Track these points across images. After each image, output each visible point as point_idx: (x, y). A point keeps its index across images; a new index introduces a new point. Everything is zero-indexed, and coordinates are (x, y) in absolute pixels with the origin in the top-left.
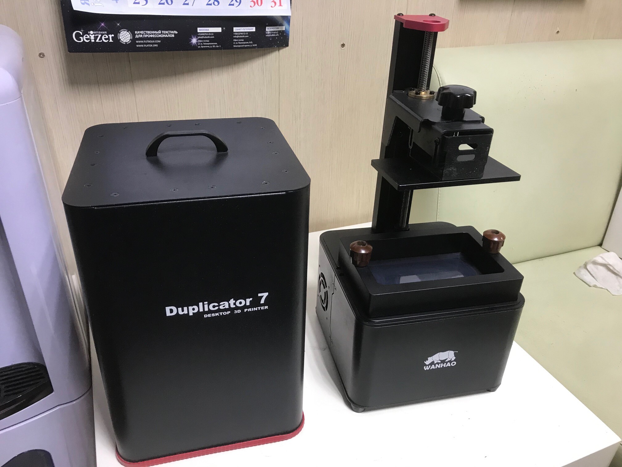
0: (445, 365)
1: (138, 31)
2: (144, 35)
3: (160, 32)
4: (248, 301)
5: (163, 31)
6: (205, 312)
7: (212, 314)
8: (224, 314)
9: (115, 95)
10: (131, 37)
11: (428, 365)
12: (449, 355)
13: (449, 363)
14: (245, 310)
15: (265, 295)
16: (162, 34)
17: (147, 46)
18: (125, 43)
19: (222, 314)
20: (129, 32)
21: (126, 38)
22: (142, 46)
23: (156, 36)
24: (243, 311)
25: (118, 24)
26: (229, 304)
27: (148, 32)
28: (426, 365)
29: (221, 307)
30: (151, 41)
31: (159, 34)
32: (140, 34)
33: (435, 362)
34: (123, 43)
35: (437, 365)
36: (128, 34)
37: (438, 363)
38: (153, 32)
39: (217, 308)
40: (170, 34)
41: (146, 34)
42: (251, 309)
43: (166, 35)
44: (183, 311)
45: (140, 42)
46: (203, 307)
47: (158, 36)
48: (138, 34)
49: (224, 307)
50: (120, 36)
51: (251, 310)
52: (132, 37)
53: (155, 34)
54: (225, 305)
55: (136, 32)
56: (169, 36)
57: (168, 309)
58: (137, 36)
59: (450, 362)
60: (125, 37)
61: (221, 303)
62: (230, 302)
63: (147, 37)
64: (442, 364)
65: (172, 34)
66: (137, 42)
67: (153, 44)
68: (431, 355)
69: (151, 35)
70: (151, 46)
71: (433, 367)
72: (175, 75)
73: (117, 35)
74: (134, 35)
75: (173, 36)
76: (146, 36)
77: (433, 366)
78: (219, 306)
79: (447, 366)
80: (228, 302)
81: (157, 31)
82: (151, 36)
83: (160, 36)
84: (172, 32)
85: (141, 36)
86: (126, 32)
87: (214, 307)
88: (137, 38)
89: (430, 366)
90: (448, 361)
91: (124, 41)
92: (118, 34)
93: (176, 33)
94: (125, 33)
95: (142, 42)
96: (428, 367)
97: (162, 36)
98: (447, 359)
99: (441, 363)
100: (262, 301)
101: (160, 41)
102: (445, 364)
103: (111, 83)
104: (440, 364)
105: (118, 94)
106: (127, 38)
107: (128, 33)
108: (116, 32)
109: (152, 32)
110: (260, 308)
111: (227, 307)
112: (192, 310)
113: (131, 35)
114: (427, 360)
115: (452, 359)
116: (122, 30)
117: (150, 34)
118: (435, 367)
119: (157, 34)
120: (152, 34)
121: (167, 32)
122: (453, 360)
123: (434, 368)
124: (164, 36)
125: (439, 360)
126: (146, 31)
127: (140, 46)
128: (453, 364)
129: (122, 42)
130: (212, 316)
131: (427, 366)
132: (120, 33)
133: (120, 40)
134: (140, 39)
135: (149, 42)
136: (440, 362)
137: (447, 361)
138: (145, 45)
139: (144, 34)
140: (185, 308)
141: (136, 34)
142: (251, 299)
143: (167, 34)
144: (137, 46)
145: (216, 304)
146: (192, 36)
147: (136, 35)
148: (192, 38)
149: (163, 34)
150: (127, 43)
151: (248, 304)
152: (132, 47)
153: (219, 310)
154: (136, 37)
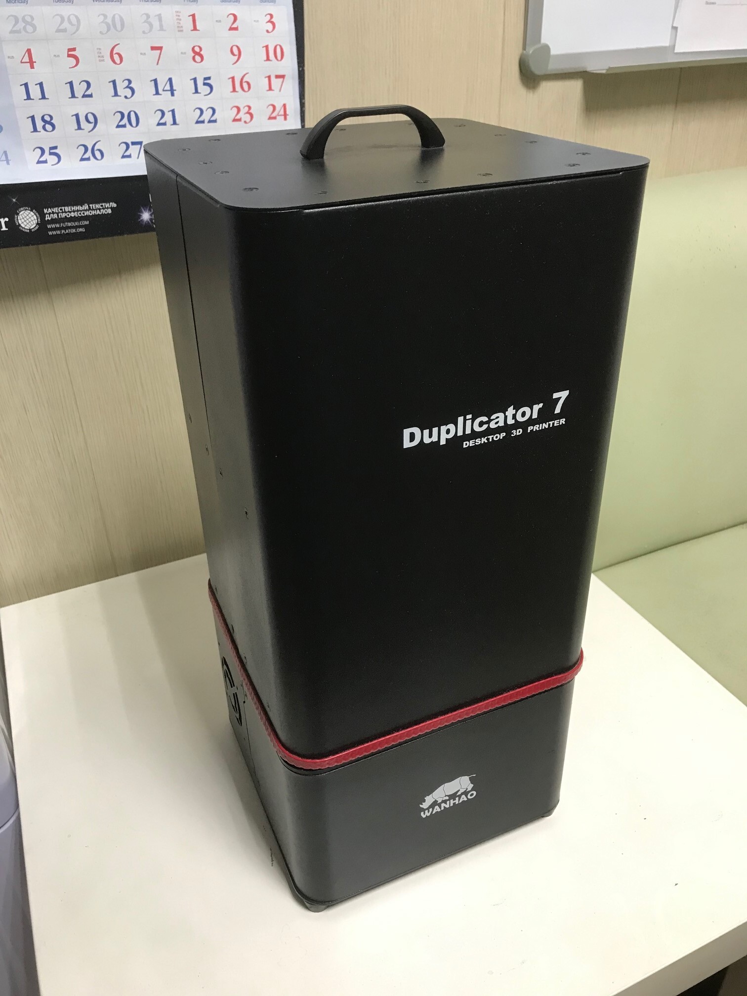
0: (457, 801)
1: (49, 209)
2: (59, 214)
3: (86, 207)
4: (536, 408)
5: (91, 205)
6: (466, 437)
7: (477, 441)
8: (495, 439)
9: (22, 314)
10: (37, 219)
11: (428, 809)
12: (463, 784)
13: (463, 796)
14: (530, 429)
15: (563, 395)
16: (90, 209)
17: (67, 231)
18: (28, 231)
19: (493, 438)
20: (34, 211)
21: (30, 222)
22: (59, 232)
23: (80, 214)
24: (525, 430)
25: (14, 200)
26: (506, 417)
27: (67, 209)
28: (424, 810)
29: (493, 425)
30: (73, 224)
31: (86, 210)
32: (53, 213)
33: (439, 801)
34: (26, 231)
35: (443, 805)
36: (33, 214)
37: (445, 802)
38: (75, 208)
39: (485, 427)
40: (103, 209)
41: (63, 212)
42: (538, 426)
43: (98, 211)
44: (430, 436)
45: (53, 226)
46: (464, 425)
47: (83, 213)
48: (50, 214)
49: (497, 423)
50: (19, 218)
51: (539, 428)
52: (39, 220)
53: (78, 211)
54: (499, 419)
55: (45, 211)
56: (104, 212)
57: (407, 432)
58: (48, 218)
59: (466, 793)
60: (27, 220)
61: (493, 417)
62: (507, 413)
63: (66, 216)
64: (452, 801)
65: (106, 208)
66: (49, 226)
67: (76, 227)
68: (430, 792)
69: (72, 213)
70: (74, 231)
71: (437, 809)
72: (120, 273)
73: (14, 218)
74: (42, 215)
75: (110, 211)
76: (64, 215)
77: (437, 807)
78: (488, 422)
79: (460, 802)
80: (505, 414)
81: (82, 206)
82: (72, 215)
83: (87, 213)
84: (107, 205)
85: (55, 216)
86: (29, 211)
87: (481, 424)
88: (48, 220)
89: (431, 810)
90: (462, 794)
91: (26, 227)
92: (16, 216)
93: (115, 205)
94: (28, 213)
95: (58, 226)
96: (428, 812)
97: (90, 213)
98: (459, 790)
99: (449, 800)
100: (558, 410)
101: (87, 223)
102: (457, 799)
103: (12, 296)
104: (448, 802)
105: (26, 313)
106: (32, 222)
107: (31, 213)
108: (12, 214)
109: (73, 209)
110: (553, 424)
111: (501, 424)
112: (443, 434)
113: (37, 217)
114: (424, 801)
115: (467, 789)
116: (22, 209)
117: (70, 212)
118: (440, 808)
119: (83, 210)
120: (74, 211)
121: (98, 206)
122: (469, 789)
123: (439, 810)
124: (93, 213)
125: (446, 796)
126: (63, 208)
127: (54, 233)
128: (472, 795)
129: (23, 230)
130: (477, 444)
131: (426, 811)
132: (18, 214)
133: (19, 225)
134: (53, 221)
135: (69, 224)
136: (447, 798)
137: (459, 793)
138: (63, 231)
139: (59, 212)
140: (435, 430)
141: (47, 213)
142: (541, 405)
143: (100, 209)
144: (50, 233)
145: (485, 419)
146: (142, 208)
147: (47, 215)
148: (142, 212)
149: (92, 210)
150: (33, 230)
151: (535, 416)
152: (40, 236)
153: (489, 432)
154: (46, 219)
